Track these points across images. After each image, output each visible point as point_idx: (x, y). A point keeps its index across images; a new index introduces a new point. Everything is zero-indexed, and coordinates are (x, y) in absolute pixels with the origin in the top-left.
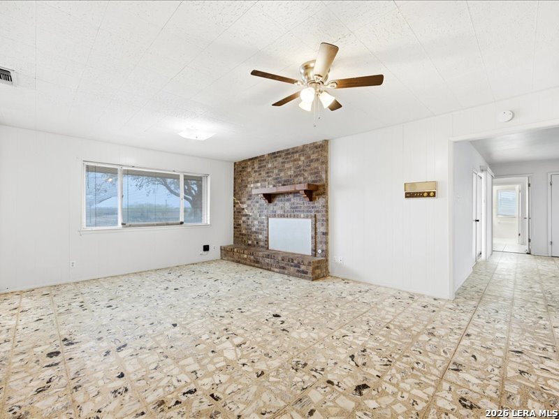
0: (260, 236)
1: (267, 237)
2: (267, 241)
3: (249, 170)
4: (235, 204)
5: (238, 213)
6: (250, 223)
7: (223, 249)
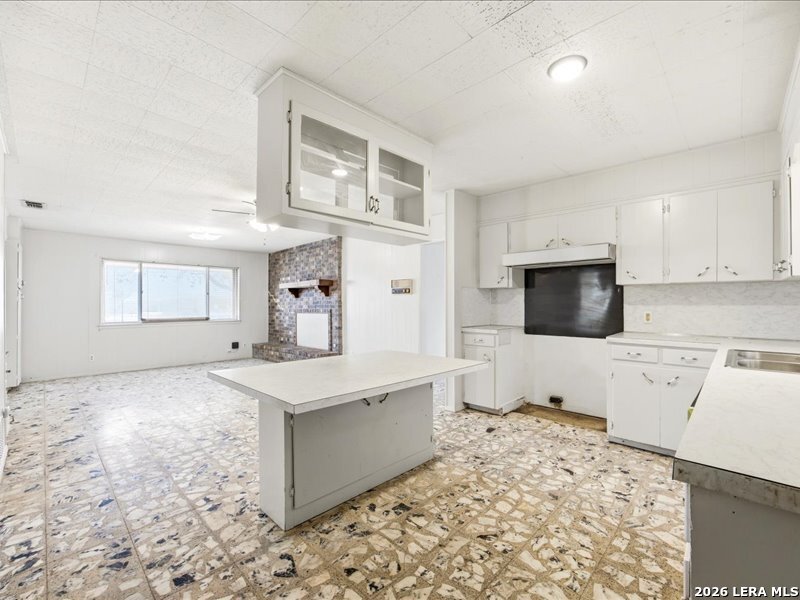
0: (291, 333)
1: (296, 333)
2: (295, 337)
3: (281, 262)
4: (270, 298)
5: (272, 308)
6: (282, 318)
7: (255, 347)
